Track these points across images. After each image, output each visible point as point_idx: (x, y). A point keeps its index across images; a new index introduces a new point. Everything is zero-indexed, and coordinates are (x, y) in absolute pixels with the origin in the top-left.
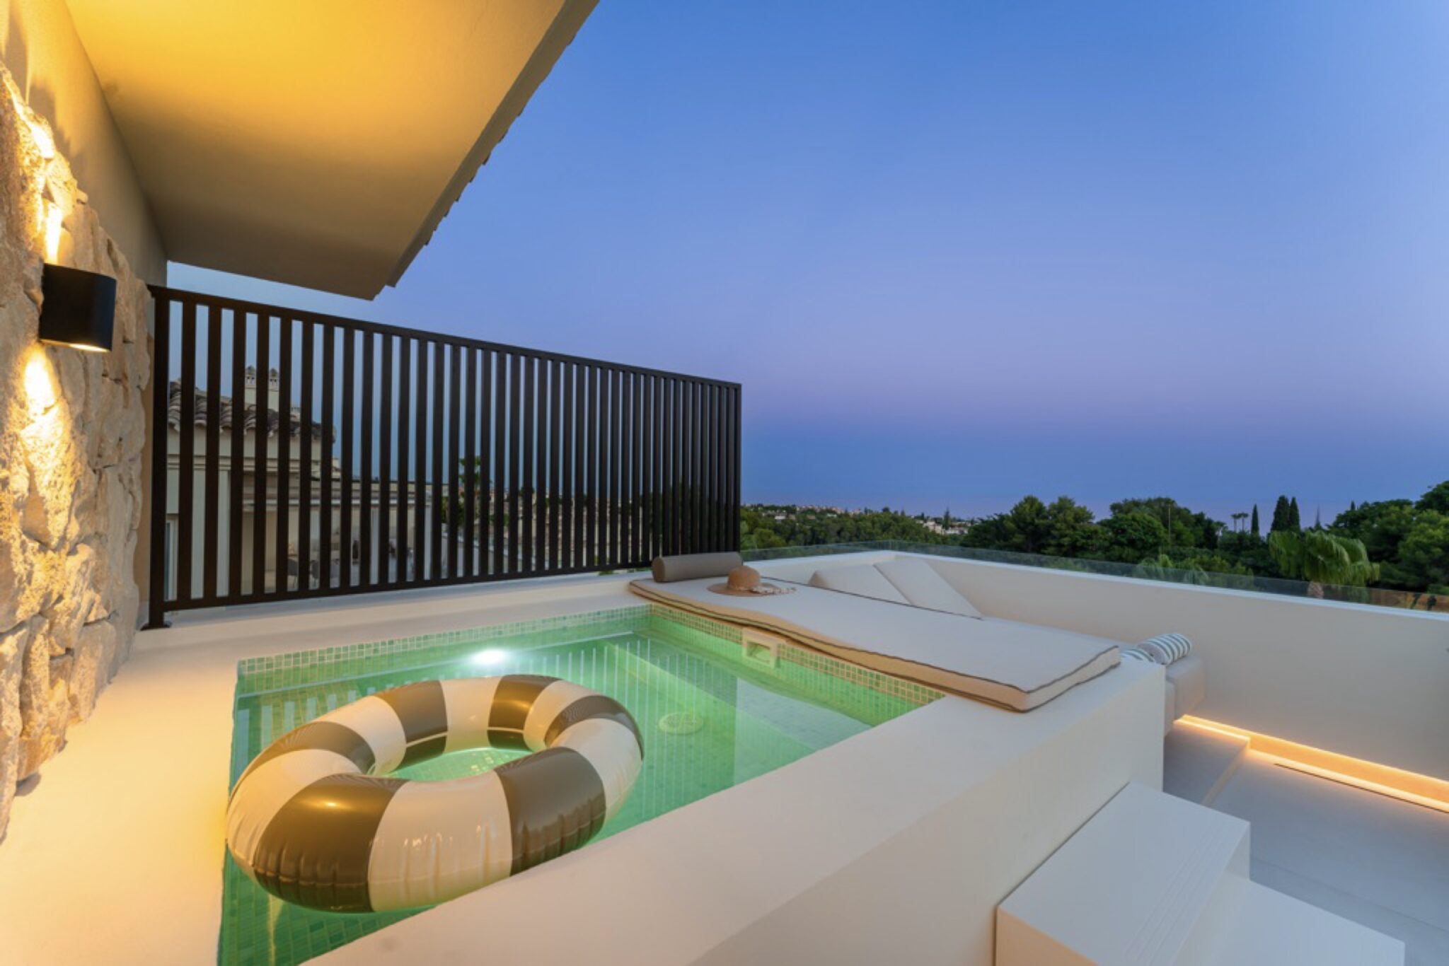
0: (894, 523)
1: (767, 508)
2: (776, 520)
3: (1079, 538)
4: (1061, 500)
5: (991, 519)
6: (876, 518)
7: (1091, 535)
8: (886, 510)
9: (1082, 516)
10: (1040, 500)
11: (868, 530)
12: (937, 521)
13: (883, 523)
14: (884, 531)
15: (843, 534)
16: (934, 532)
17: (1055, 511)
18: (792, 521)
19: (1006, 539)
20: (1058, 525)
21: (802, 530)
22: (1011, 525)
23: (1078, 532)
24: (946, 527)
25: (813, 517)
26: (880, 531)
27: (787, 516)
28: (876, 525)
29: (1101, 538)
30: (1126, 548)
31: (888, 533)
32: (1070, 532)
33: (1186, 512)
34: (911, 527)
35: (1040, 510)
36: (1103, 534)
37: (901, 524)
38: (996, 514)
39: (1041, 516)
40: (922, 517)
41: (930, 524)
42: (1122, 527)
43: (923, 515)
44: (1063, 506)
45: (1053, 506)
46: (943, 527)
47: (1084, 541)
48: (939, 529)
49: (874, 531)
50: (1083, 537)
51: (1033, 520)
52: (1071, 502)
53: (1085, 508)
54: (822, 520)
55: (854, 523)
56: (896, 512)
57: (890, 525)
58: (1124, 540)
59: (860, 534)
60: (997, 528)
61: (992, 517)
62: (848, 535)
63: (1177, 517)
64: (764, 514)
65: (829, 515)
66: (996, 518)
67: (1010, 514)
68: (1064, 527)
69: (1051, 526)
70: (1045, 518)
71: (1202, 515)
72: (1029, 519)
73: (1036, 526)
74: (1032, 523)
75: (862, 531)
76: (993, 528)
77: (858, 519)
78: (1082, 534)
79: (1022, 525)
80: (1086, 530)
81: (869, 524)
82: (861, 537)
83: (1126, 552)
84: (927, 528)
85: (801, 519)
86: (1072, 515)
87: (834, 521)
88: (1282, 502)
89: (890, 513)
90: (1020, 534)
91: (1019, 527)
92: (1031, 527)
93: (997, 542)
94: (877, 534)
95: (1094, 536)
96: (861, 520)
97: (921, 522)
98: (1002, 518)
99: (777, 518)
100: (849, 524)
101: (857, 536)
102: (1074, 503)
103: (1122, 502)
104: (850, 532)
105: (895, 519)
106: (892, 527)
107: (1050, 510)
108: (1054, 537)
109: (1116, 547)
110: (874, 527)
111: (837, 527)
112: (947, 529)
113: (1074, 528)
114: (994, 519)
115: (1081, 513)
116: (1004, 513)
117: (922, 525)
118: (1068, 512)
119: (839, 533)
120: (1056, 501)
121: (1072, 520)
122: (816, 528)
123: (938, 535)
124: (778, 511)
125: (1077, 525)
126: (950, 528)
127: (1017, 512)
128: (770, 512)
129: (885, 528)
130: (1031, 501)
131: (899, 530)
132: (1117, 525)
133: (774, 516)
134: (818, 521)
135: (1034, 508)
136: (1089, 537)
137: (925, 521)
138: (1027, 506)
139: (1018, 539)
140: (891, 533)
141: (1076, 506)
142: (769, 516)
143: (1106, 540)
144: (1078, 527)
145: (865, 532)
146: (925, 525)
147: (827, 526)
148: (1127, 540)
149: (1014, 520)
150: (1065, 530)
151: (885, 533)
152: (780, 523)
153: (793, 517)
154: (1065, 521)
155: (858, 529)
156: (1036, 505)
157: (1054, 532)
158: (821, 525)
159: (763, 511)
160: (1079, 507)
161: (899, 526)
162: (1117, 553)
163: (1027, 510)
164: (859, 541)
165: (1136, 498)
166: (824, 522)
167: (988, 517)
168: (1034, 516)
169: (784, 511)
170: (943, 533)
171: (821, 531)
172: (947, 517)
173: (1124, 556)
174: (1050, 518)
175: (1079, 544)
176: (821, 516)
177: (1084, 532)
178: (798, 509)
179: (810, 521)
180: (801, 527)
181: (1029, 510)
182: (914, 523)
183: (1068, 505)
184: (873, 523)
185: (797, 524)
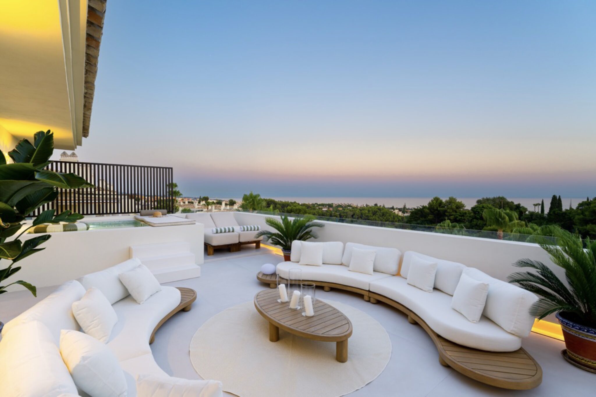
0: (378, 211)
1: (320, 205)
2: (323, 211)
3: (458, 216)
4: (450, 198)
5: (419, 208)
6: (370, 209)
7: (464, 214)
8: (376, 205)
9: (460, 206)
10: (441, 199)
11: (366, 214)
12: (400, 210)
13: (373, 211)
14: (374, 215)
15: (354, 216)
16: (398, 215)
17: (448, 204)
18: (330, 211)
19: (425, 217)
20: (449, 210)
21: (335, 215)
22: (427, 211)
23: (458, 213)
24: (404, 212)
25: (341, 209)
26: (372, 215)
27: (329, 209)
28: (370, 212)
29: (468, 216)
30: (479, 220)
31: (376, 216)
32: (453, 213)
33: (511, 203)
34: (387, 213)
35: (441, 203)
36: (469, 214)
37: (382, 211)
38: (421, 206)
39: (441, 206)
40: (393, 208)
41: (396, 211)
42: (478, 211)
43: (393, 207)
44: (451, 201)
45: (446, 202)
46: (402, 213)
47: (460, 217)
48: (400, 214)
49: (369, 215)
50: (460, 216)
51: (437, 208)
52: (455, 200)
53: (461, 202)
54: (344, 210)
55: (360, 211)
56: (380, 206)
57: (377, 212)
58: (478, 217)
59: (362, 216)
60: (421, 212)
61: (419, 207)
62: (357, 217)
63: (507, 205)
64: (317, 208)
65: (349, 208)
66: (421, 207)
67: (427, 206)
68: (451, 211)
69: (445, 211)
70: (444, 207)
71: (519, 204)
72: (435, 208)
73: (439, 211)
74: (437, 210)
75: (364, 215)
76: (420, 212)
77: (362, 209)
78: (459, 214)
79: (432, 210)
80: (461, 212)
81: (367, 211)
82: (363, 218)
83: (479, 222)
84: (395, 213)
85: (335, 210)
86: (455, 205)
87: (350, 211)
88: (554, 198)
89: (378, 206)
90: (432, 215)
91: (431, 211)
92: (436, 212)
93: (421, 219)
94: (371, 216)
95: (465, 215)
96: (363, 210)
97: (392, 210)
98: (424, 207)
99: (323, 209)
100: (358, 212)
101: (361, 218)
102: (456, 200)
103: (481, 199)
104: (358, 216)
105: (379, 209)
106: (378, 213)
107: (445, 203)
108: (447, 216)
109: (475, 220)
110: (369, 213)
111: (352, 213)
112: (404, 213)
113: (456, 212)
114: (420, 208)
115: (458, 204)
116: (425, 205)
117: (392, 211)
118: (453, 204)
119: (352, 216)
120: (448, 199)
121: (455, 208)
122: (342, 214)
123: (400, 216)
124: (325, 206)
125: (458, 210)
126: (406, 213)
127: (430, 204)
128: (320, 207)
129: (374, 213)
130: (437, 199)
131: (381, 214)
132: (475, 210)
133: (322, 209)
134: (343, 211)
135: (438, 202)
136: (463, 216)
137: (394, 210)
138: (435, 202)
139: (431, 217)
140: (377, 215)
141: (457, 201)
142: (319, 209)
143: (470, 217)
144: (458, 211)
145: (365, 215)
146: (394, 211)
147: (347, 213)
148: (480, 217)
149: (429, 209)
150: (452, 213)
151: (374, 216)
152: (325, 212)
153: (331, 209)
154: (452, 209)
155: (362, 214)
156: (439, 201)
157: (447, 214)
158: (344, 213)
159: (317, 206)
160: (458, 202)
161: (381, 212)
162: (475, 223)
163: (434, 204)
164: (362, 219)
165: (488, 197)
166: (345, 211)
167: (418, 207)
168: (438, 206)
169: (327, 206)
170: (402, 215)
171: (344, 215)
172: (405, 207)
173: (478, 224)
174: (446, 207)
175: (457, 219)
176: (344, 208)
177: (460, 213)
178: (334, 205)
179: (339, 211)
180: (335, 213)
181: (436, 203)
182: (388, 211)
183: (453, 201)
184: (369, 211)
185: (333, 212)
